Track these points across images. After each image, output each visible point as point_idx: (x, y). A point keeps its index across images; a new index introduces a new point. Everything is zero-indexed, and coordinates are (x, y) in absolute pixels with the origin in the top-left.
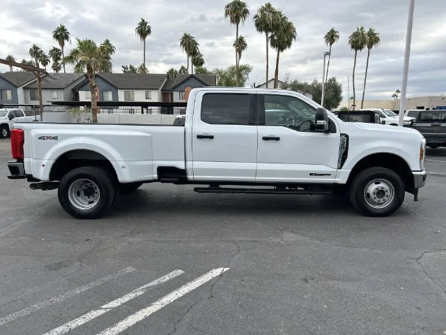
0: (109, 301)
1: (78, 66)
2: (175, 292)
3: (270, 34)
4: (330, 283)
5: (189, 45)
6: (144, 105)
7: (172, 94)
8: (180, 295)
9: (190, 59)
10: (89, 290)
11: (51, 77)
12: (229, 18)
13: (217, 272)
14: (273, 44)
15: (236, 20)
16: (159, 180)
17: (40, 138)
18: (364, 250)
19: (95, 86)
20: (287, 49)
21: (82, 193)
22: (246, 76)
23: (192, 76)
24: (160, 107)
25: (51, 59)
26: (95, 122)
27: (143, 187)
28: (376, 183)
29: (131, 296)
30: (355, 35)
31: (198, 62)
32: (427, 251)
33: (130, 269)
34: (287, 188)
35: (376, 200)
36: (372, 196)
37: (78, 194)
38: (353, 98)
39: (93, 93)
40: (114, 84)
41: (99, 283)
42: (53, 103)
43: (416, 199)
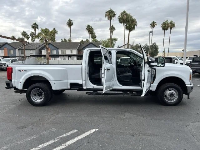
0: (42, 144)
1: (41, 39)
2: (72, 140)
3: (125, 24)
4: (144, 137)
5: (90, 30)
6: (70, 56)
7: (82, 51)
8: (74, 141)
9: (90, 35)
10: (34, 138)
11: (30, 44)
12: (107, 17)
13: (92, 131)
14: (127, 29)
15: (110, 18)
16: (70, 89)
17: (19, 71)
18: (162, 121)
19: (48, 48)
20: (133, 30)
21: (37, 95)
22: (115, 42)
23: (91, 43)
24: (77, 57)
25: (31, 37)
26: (48, 64)
27: (65, 92)
28: (169, 90)
29: (52, 141)
30: (164, 24)
31: (94, 37)
32: (192, 122)
33: (54, 129)
34: (129, 93)
35: (170, 98)
36: (168, 96)
37: (35, 95)
38: (164, 52)
39: (47, 51)
40: (57, 47)
41: (39, 135)
42: (30, 55)
43: (188, 98)
